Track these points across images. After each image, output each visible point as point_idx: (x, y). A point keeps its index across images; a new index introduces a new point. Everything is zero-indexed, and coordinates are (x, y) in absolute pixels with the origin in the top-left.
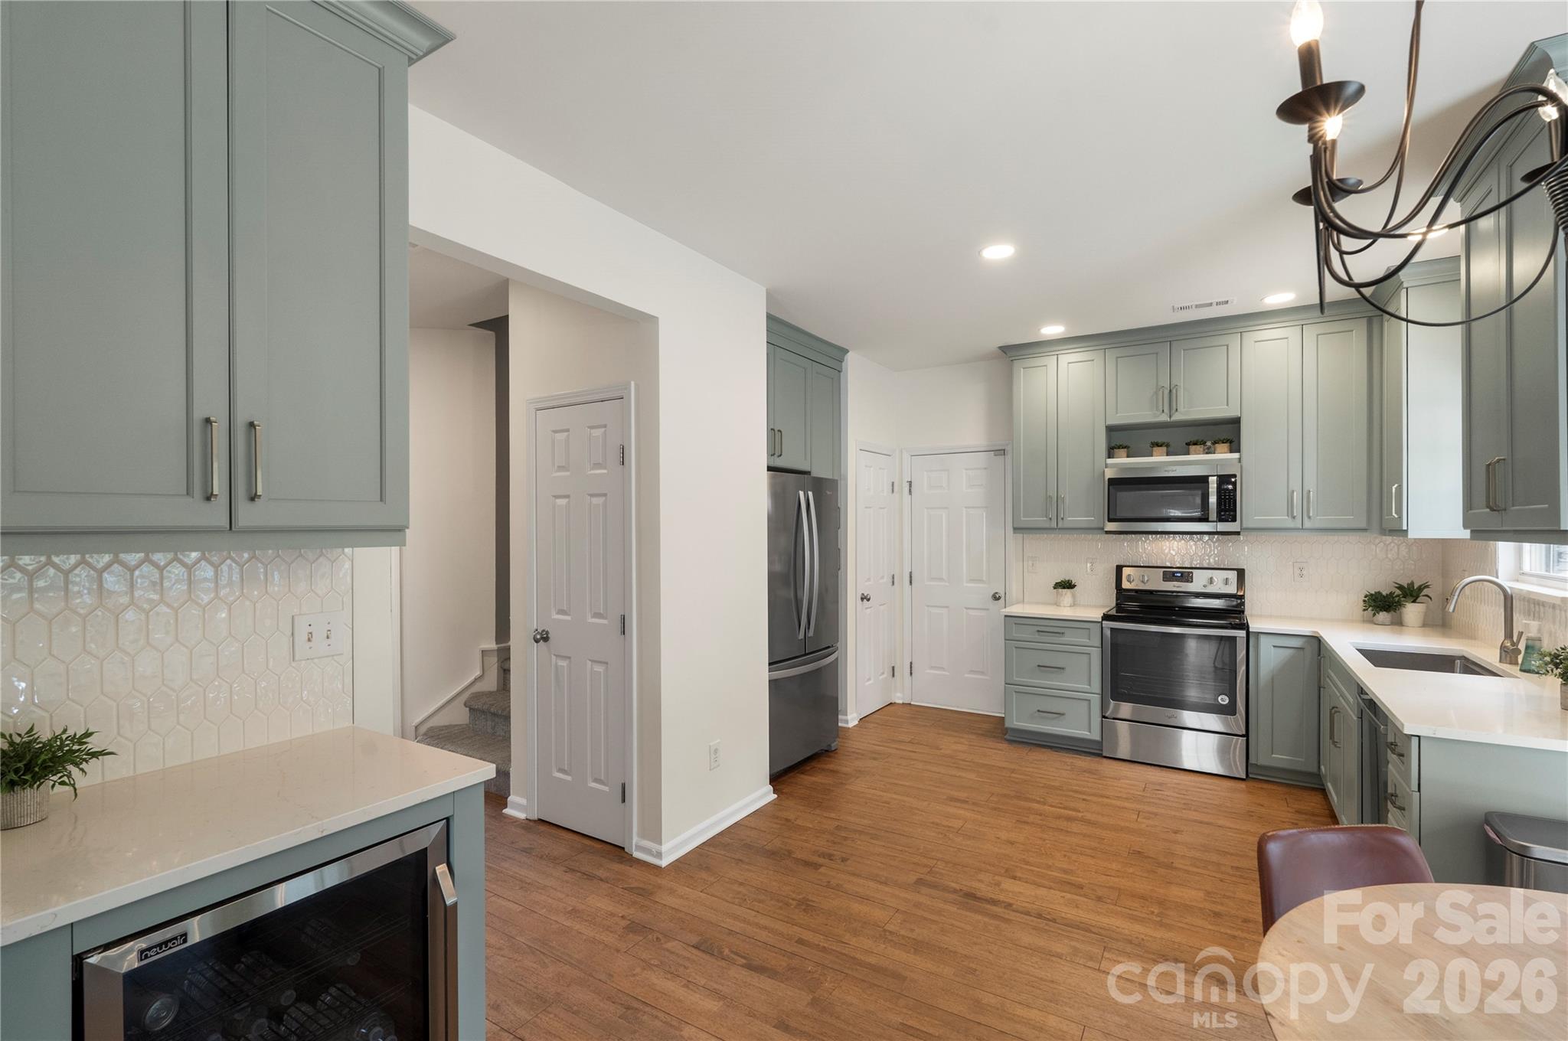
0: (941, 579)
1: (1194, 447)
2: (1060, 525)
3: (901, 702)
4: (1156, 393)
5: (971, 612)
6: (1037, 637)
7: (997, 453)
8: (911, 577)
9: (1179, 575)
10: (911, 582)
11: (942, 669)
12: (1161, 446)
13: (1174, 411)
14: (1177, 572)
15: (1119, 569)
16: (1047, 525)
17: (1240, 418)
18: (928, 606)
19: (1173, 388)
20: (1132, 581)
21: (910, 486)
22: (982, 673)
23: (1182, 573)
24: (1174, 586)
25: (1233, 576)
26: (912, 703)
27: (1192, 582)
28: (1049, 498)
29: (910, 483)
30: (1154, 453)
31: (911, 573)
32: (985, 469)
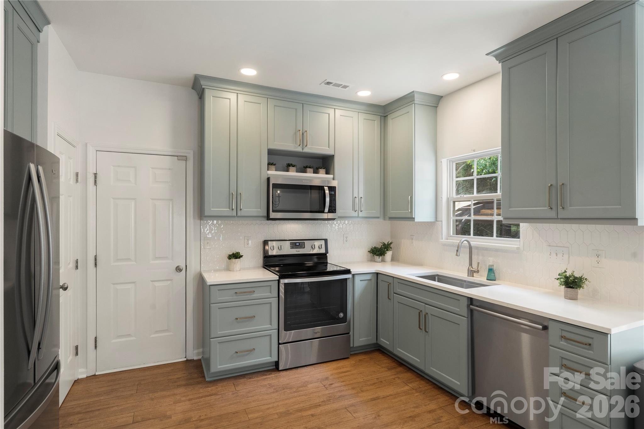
0: (128, 259)
1: (309, 169)
2: (239, 214)
3: (84, 376)
4: (296, 133)
5: (157, 284)
6: (236, 298)
7: (179, 158)
8: (96, 260)
9: (298, 244)
10: (96, 265)
11: (129, 335)
12: (293, 166)
13: (304, 146)
14: (297, 243)
15: (265, 243)
16: (230, 214)
17: (334, 155)
18: (114, 284)
19: (304, 132)
20: (274, 250)
21: (96, 177)
22: (167, 331)
23: (299, 243)
24: (296, 251)
25: (323, 242)
26: (96, 374)
27: (304, 247)
28: (230, 195)
29: (95, 175)
30: (290, 170)
31: (96, 256)
32: (170, 169)
